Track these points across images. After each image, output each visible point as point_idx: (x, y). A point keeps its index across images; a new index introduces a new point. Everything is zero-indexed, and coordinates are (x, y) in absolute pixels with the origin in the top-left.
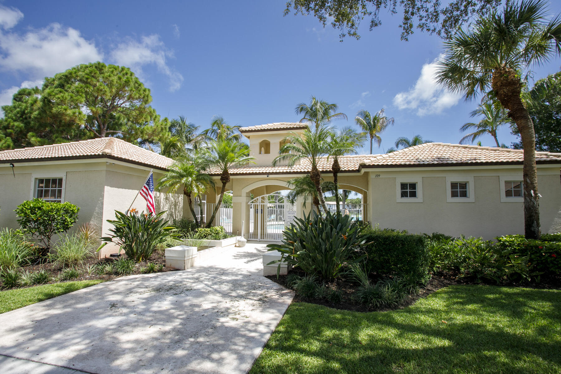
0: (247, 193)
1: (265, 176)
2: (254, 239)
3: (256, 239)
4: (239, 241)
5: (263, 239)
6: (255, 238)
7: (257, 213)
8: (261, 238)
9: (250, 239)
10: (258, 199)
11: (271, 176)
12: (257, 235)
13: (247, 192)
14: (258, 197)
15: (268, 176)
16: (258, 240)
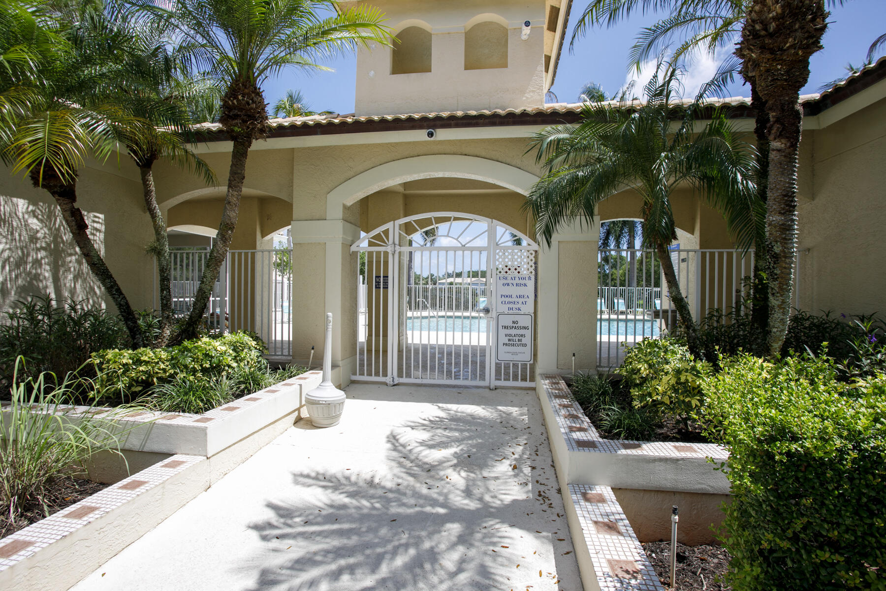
0: (345, 207)
1: (420, 135)
2: (373, 378)
3: (381, 379)
4: (312, 403)
5: (409, 375)
6: (377, 374)
7: (386, 287)
8: (400, 375)
9: (358, 378)
10: (386, 232)
11: (442, 134)
12: (385, 351)
13: (350, 202)
14: (389, 226)
15: (431, 135)
16: (388, 380)
